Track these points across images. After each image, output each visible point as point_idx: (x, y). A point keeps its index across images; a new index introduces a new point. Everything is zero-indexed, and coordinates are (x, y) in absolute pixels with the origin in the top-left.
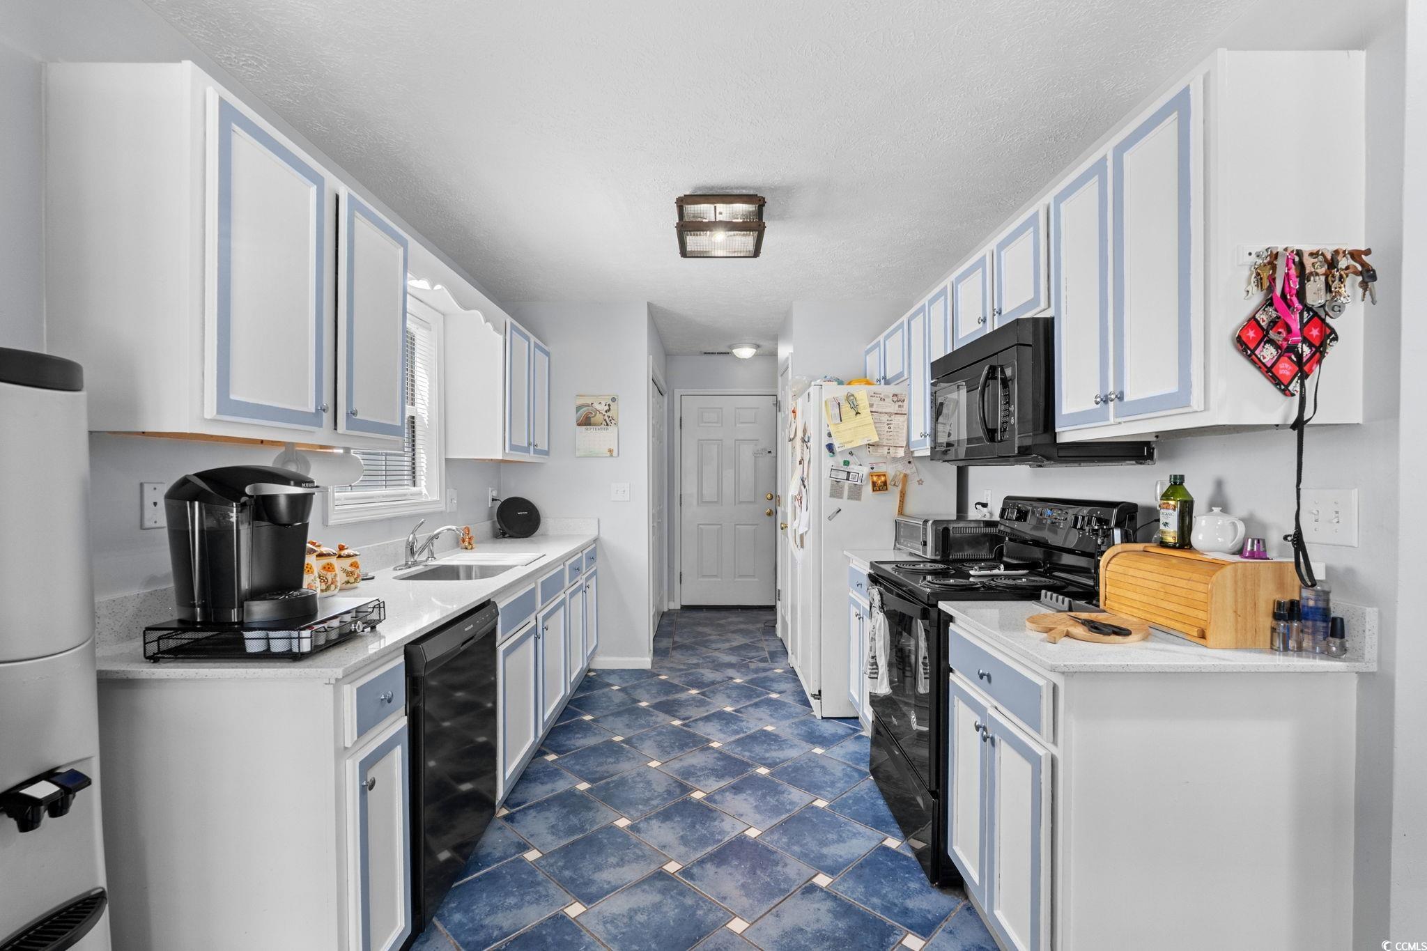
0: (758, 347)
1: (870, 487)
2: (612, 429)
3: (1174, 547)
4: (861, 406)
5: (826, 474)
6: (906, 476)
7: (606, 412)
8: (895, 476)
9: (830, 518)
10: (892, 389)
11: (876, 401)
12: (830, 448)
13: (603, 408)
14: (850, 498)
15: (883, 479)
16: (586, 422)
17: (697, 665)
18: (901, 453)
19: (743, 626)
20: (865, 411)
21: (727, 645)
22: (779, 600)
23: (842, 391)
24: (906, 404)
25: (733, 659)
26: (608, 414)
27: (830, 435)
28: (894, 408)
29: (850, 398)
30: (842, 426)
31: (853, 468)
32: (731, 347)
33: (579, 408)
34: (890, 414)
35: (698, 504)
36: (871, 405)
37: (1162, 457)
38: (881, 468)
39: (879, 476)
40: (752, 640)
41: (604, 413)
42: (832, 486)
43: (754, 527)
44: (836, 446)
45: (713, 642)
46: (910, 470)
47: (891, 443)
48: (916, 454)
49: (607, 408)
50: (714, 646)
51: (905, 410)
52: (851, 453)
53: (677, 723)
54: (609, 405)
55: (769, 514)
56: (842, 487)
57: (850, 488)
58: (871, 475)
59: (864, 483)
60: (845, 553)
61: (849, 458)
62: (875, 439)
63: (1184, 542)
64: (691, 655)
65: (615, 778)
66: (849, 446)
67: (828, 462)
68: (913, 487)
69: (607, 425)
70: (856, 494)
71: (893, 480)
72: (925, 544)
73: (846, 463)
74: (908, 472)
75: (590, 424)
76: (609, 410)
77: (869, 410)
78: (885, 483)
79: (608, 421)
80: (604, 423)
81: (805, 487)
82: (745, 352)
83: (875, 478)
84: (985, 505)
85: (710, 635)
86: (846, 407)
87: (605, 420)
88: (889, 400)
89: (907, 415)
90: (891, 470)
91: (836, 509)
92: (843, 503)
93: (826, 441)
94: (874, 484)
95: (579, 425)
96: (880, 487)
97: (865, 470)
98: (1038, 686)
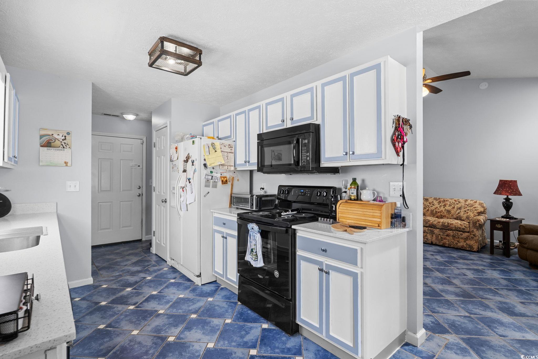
0: (137, 115)
1: (221, 182)
2: (67, 151)
3: (355, 200)
4: (217, 148)
5: (203, 177)
6: (233, 178)
7: (63, 140)
8: (230, 178)
9: (205, 196)
10: (226, 142)
11: (223, 146)
12: (205, 165)
13: (60, 138)
14: (213, 187)
15: (226, 179)
16: (48, 144)
17: (120, 276)
18: (232, 168)
19: (131, 252)
20: (219, 151)
21: (129, 263)
22: (154, 236)
23: (211, 141)
24: (233, 149)
25: (139, 268)
26: (65, 141)
27: (205, 160)
28: (229, 150)
29: (213, 144)
30: (210, 157)
31: (214, 174)
32: (122, 114)
33: (41, 137)
34: (227, 152)
35: (98, 192)
36: (221, 148)
38: (224, 175)
39: (224, 178)
40: (141, 257)
41: (61, 140)
42: (206, 182)
43: (131, 202)
44: (208, 164)
45: (120, 262)
46: (234, 175)
47: (229, 164)
48: (238, 169)
49: (64, 138)
50: (122, 264)
51: (233, 151)
52: (213, 168)
53: (132, 307)
54: (65, 136)
55: (139, 196)
56: (210, 182)
57: (213, 182)
58: (221, 177)
59: (218, 181)
60: (211, 211)
61: (212, 170)
62: (223, 162)
63: (358, 198)
64: (113, 271)
65: (117, 348)
66: (213, 165)
67: (204, 172)
68: (235, 182)
69: (64, 148)
70: (215, 186)
71: (229, 180)
73: (211, 172)
74: (234, 176)
75: (50, 147)
76: (65, 139)
77: (220, 150)
78: (226, 181)
79: (64, 146)
80: (62, 146)
81: (190, 182)
82: (131, 117)
83: (223, 179)
84: (263, 189)
85: (116, 259)
86: (211, 148)
87: (62, 145)
88: (227, 147)
89: (235, 154)
90: (228, 175)
91: (207, 192)
92: (210, 189)
93: (203, 162)
94: (222, 181)
95: (42, 146)
96: (225, 182)
97: (219, 175)
98: (356, 250)
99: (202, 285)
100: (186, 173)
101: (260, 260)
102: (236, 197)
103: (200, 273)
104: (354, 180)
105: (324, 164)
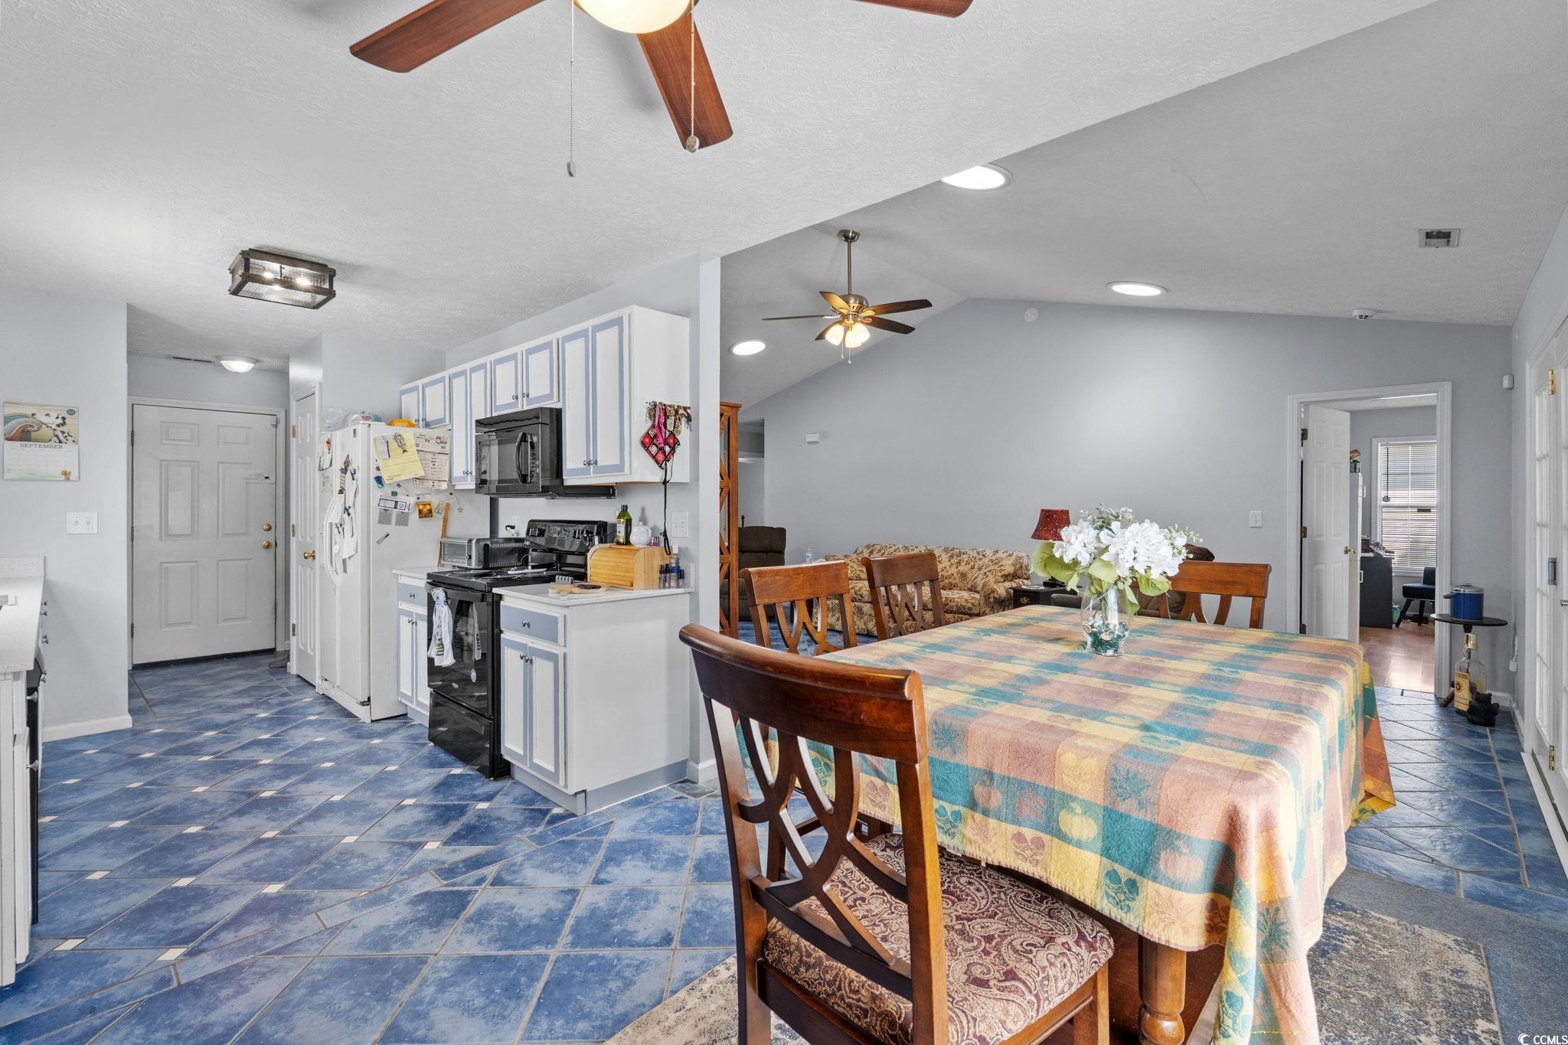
0: (256, 361)
1: (417, 514)
2: (68, 448)
3: (623, 544)
4: (408, 445)
5: (374, 503)
6: (448, 505)
7: (58, 426)
8: (439, 505)
9: (378, 542)
10: (432, 433)
11: (421, 441)
12: (379, 480)
13: (52, 421)
14: (397, 524)
15: (428, 507)
16: (24, 435)
17: (199, 713)
18: (444, 486)
19: (239, 672)
20: (412, 449)
21: (229, 691)
22: (294, 635)
23: (390, 431)
24: (448, 446)
25: (246, 700)
26: (62, 428)
27: (378, 469)
28: (438, 448)
29: (398, 437)
30: (390, 462)
31: (400, 498)
32: (219, 358)
33: (7, 419)
34: (434, 453)
35: (161, 537)
36: (417, 445)
37: (619, 495)
38: (427, 499)
39: (425, 505)
40: (261, 682)
41: (54, 427)
42: (380, 513)
43: (246, 562)
44: (385, 478)
45: (206, 691)
46: (451, 500)
47: (436, 477)
48: (457, 487)
49: (60, 421)
50: (210, 694)
51: (447, 450)
52: (398, 485)
53: (206, 758)
54: (64, 418)
55: (268, 546)
56: (391, 515)
57: (397, 515)
58: (418, 504)
59: (411, 511)
60: (394, 571)
61: (397, 489)
62: (421, 473)
63: (628, 542)
64: (184, 707)
66: (397, 479)
67: (377, 492)
68: (454, 514)
69: (60, 442)
70: (403, 520)
71: (437, 508)
72: (470, 558)
73: (394, 494)
74: (450, 502)
75: (29, 440)
76: (64, 424)
77: (415, 449)
78: (430, 511)
79: (61, 438)
80: (56, 439)
81: (349, 515)
82: (240, 366)
83: (421, 507)
84: (513, 527)
85: (199, 686)
86: (394, 445)
87: (57, 436)
88: (433, 442)
89: (450, 455)
90: (435, 500)
91: (385, 534)
92: (391, 528)
93: (374, 473)
94: (420, 512)
95: (8, 439)
96: (426, 514)
97: (412, 500)
98: (556, 618)
99: (372, 721)
100: (343, 495)
101: (448, 654)
102: (449, 544)
103: (369, 699)
104: (625, 509)
105: (569, 481)
